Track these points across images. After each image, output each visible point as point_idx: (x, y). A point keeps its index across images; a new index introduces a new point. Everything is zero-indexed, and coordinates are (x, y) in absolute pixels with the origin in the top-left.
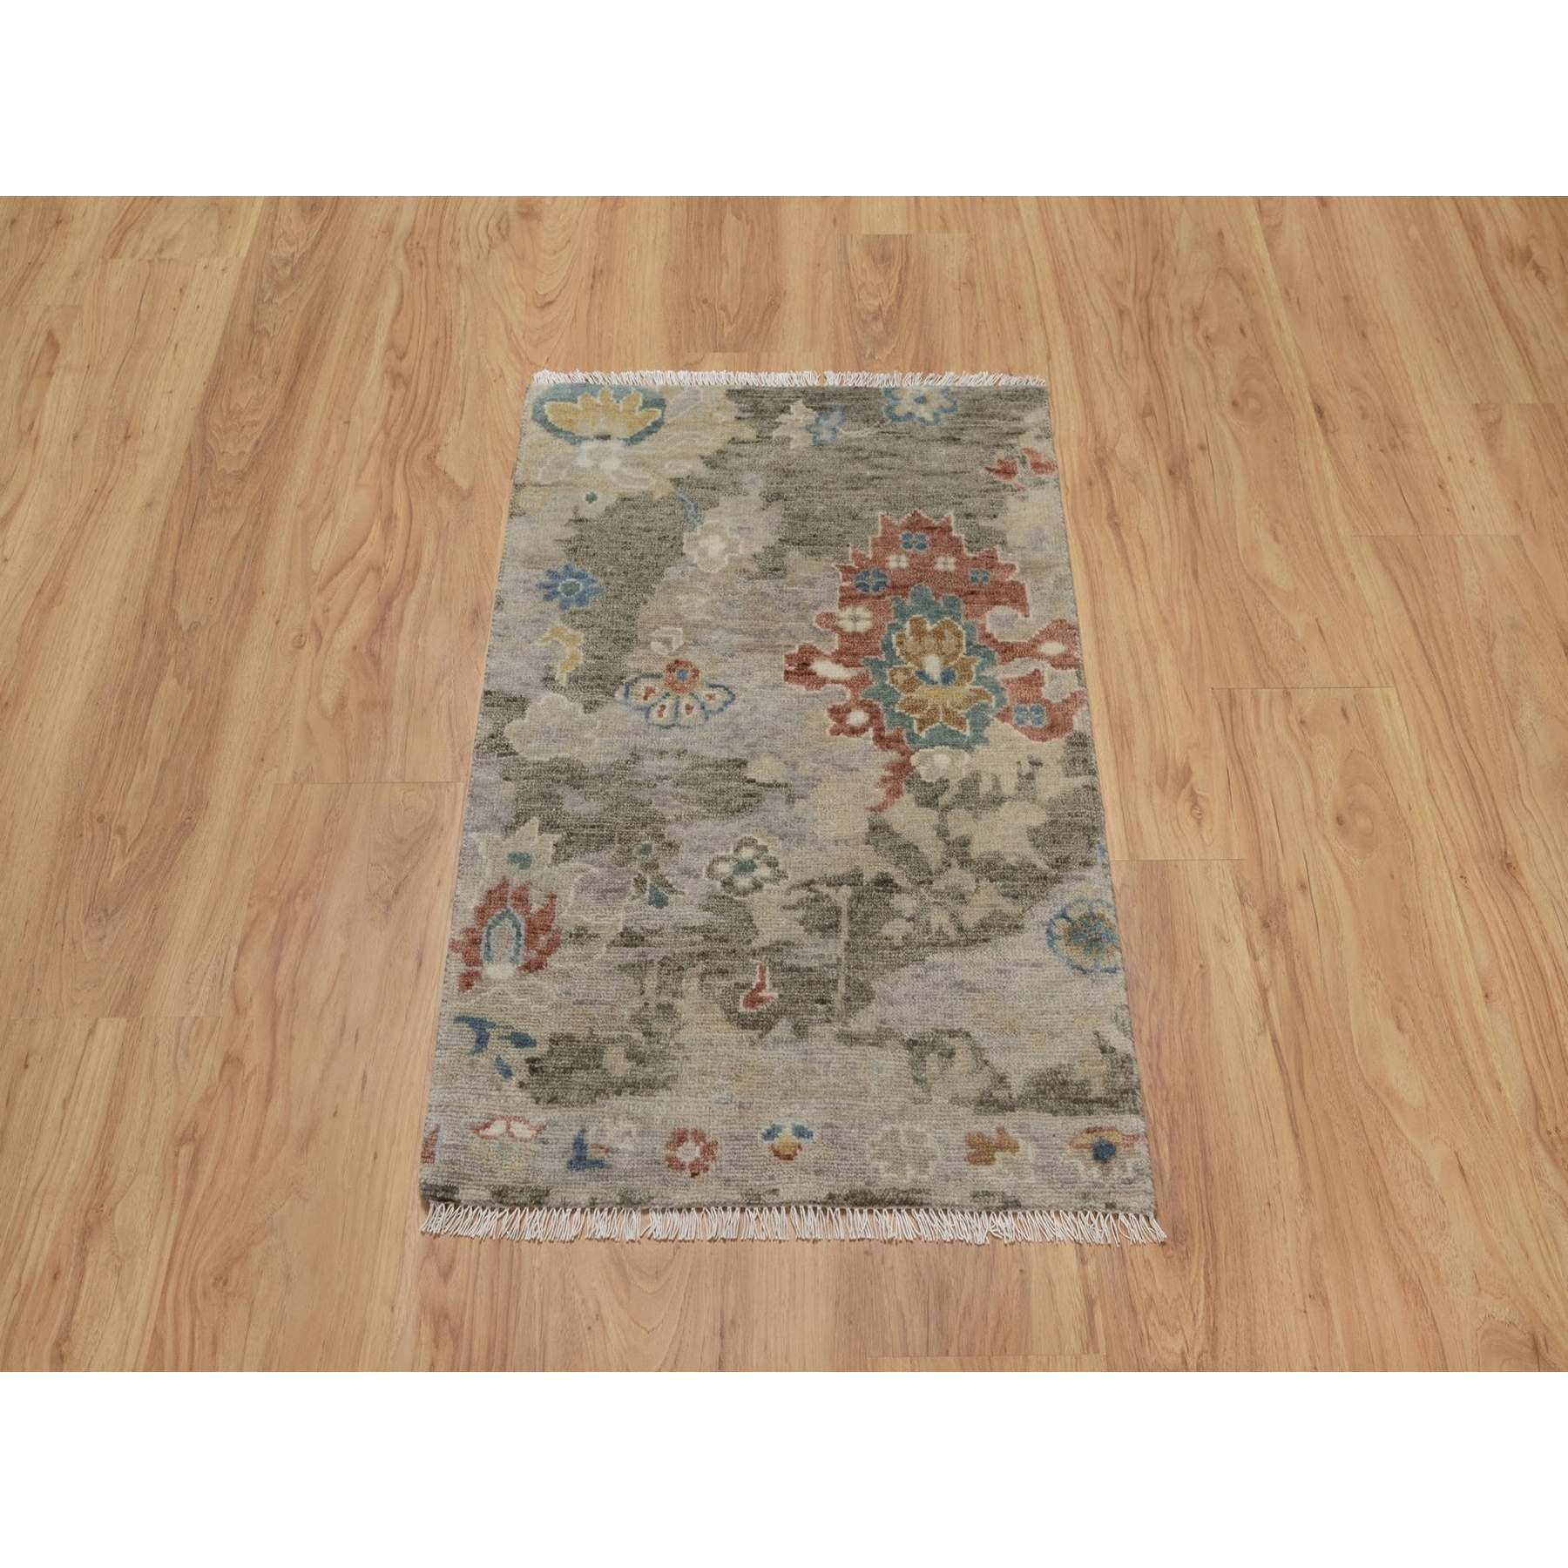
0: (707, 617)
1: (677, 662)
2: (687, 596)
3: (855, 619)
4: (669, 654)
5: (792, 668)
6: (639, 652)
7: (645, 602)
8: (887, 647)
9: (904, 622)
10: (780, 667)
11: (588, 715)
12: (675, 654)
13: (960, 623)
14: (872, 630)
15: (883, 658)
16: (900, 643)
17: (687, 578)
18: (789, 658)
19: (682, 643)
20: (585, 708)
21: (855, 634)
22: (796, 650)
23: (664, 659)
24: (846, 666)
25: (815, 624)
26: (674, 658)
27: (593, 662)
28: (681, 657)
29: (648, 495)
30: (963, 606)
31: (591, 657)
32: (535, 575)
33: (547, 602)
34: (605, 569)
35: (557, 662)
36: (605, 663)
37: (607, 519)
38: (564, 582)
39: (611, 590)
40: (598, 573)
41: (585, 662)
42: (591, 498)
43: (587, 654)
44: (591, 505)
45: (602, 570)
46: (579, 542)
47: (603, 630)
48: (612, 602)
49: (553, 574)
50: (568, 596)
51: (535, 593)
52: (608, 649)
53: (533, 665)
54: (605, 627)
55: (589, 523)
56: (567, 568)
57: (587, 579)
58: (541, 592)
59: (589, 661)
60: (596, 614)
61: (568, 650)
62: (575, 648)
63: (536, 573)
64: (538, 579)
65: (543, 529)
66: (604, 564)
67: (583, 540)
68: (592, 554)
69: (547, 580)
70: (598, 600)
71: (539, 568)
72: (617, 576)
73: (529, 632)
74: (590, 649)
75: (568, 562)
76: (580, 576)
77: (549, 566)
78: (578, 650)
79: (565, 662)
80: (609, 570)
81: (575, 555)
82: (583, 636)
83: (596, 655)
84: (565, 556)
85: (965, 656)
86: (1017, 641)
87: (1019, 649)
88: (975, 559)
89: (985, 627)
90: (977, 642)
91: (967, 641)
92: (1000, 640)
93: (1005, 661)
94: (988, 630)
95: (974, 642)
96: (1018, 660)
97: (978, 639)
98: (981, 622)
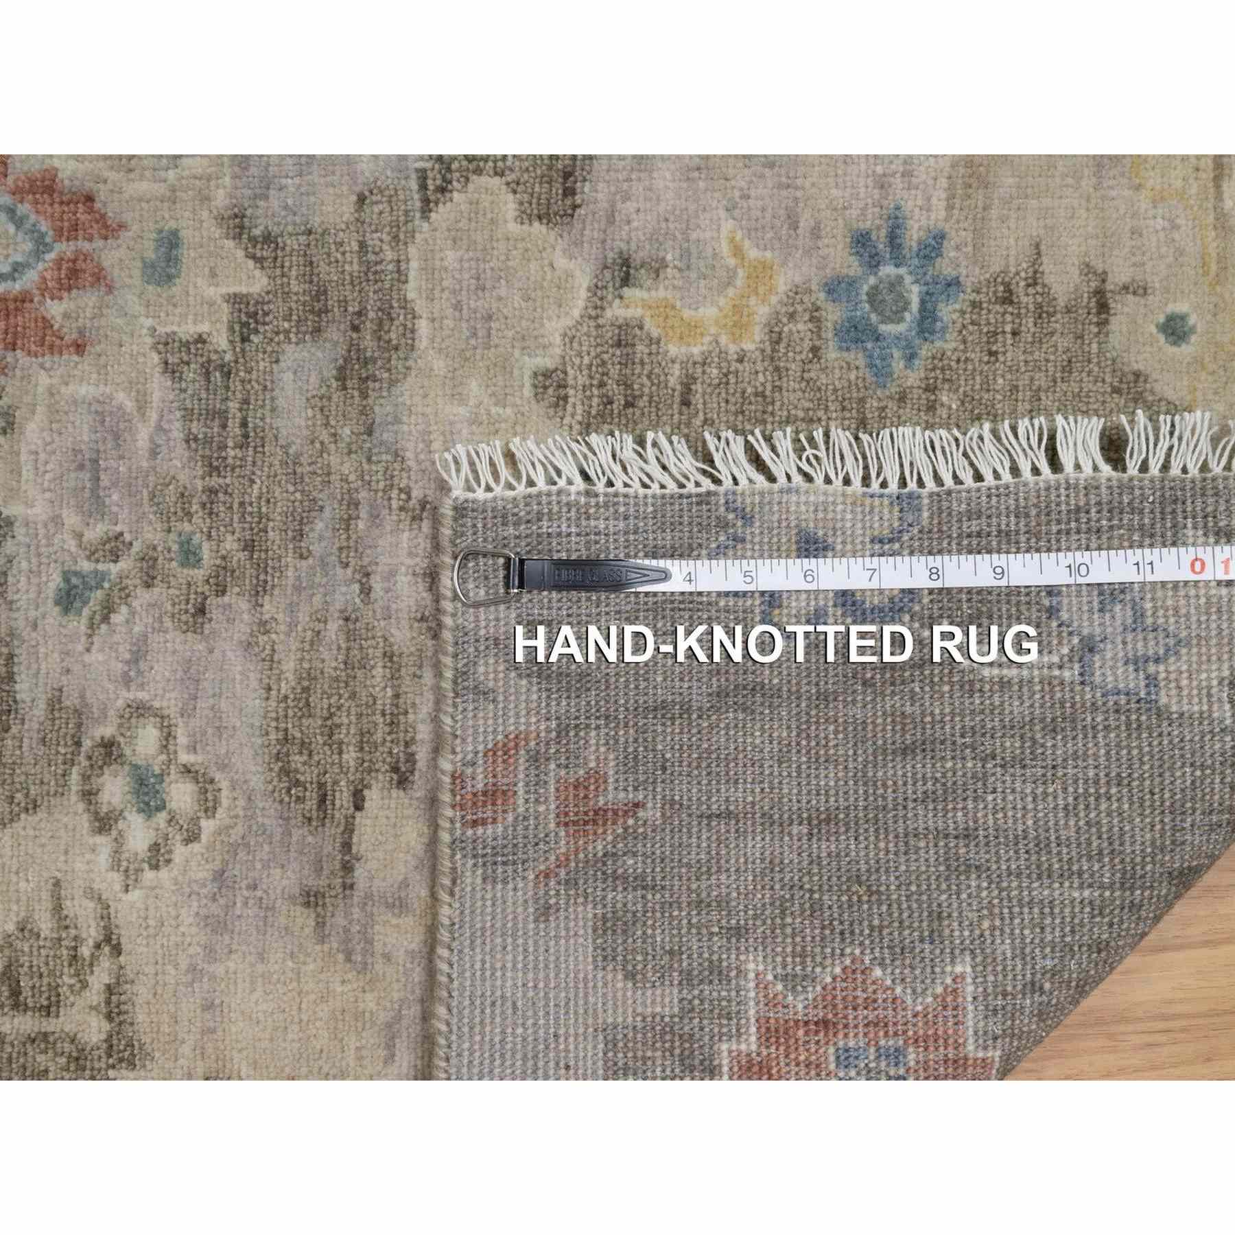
31: (687, 376)
32: (929, 199)
33: (848, 240)
34: (946, 386)
35: (674, 287)
36: (670, 412)
37: (1108, 379)
38: (908, 279)
39: (884, 409)
40: (933, 369)
41: (673, 362)
42: (1175, 329)
43: (695, 363)
44: (1154, 330)
45: (945, 380)
46: (1031, 307)
47: (764, 397)
48: (848, 415)
49: (933, 247)
50: (867, 294)
51: (875, 206)
52: (709, 416)
53: (664, 225)
54: (773, 403)
55: (1096, 330)
56: (949, 285)
57: (917, 342)
58: (877, 222)
59: (676, 370)
60: (813, 375)
61: (708, 313)
62: (713, 330)
63: (934, 201)
64: (917, 210)
65: (1076, 203)
66: (962, 383)
67: (1040, 317)
68: (994, 348)
69: (914, 235)
70: (853, 377)
71: (950, 208)
72: (927, 422)
73: (760, 203)
74: (708, 370)
75: (968, 284)
76: (927, 322)
77: (959, 235)
78: (707, 339)
79: (673, 307)
80: (945, 399)
81: (989, 302)
82: (749, 346)
83: (693, 387)
84: (988, 276)
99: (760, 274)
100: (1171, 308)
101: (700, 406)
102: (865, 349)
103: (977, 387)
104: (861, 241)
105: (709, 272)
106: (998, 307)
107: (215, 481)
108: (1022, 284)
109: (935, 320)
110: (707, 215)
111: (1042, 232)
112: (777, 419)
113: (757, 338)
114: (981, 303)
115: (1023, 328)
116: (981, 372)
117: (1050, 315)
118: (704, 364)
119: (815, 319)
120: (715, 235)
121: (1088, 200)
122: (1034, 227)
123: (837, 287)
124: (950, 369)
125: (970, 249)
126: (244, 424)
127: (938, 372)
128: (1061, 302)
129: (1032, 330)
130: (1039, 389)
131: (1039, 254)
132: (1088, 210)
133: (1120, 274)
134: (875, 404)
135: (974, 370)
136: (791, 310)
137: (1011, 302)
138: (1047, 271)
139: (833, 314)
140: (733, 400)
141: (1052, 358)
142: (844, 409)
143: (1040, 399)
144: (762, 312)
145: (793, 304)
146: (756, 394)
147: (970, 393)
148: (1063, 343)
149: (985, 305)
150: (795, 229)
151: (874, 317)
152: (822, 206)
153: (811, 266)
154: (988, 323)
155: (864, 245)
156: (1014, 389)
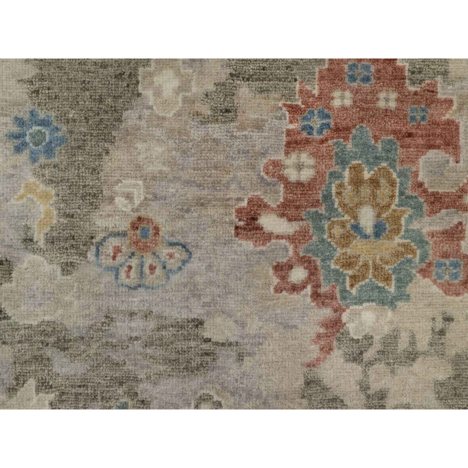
0: (164, 168)
1: (139, 219)
2: (145, 144)
3: (299, 167)
4: (133, 210)
5: (242, 223)
6: (106, 208)
7: (107, 153)
8: (327, 197)
9: (344, 169)
10: (231, 223)
11: (65, 277)
12: (137, 210)
13: (395, 170)
14: (314, 180)
15: (322, 210)
16: (339, 194)
17: (143, 123)
18: (239, 211)
19: (142, 198)
20: (63, 270)
21: (299, 184)
22: (244, 204)
23: (126, 215)
24: (290, 220)
25: (262, 174)
26: (136, 215)
27: (65, 221)
28: (142, 213)
30: (400, 151)
31: (64, 216)
32: (3, 123)
33: (17, 154)
34: (67, 115)
35: (33, 221)
36: (76, 222)
38: (31, 131)
39: (75, 139)
40: (61, 120)
41: (59, 221)
43: (59, 213)
45: (65, 116)
46: (40, 83)
47: (71, 185)
48: (77, 153)
49: (20, 122)
50: (36, 146)
51: (6, 145)
52: (77, 207)
53: (13, 226)
54: (73, 182)
56: (33, 115)
57: (52, 127)
58: (11, 143)
59: (62, 220)
60: (63, 167)
61: (42, 208)
62: (48, 206)
63: (4, 121)
64: (7, 128)
65: (4, 66)
66: (66, 109)
67: (43, 79)
68: (54, 97)
69: (15, 129)
70: (64, 151)
71: (6, 115)
72: (79, 122)
73: (5, 189)
74: (62, 208)
75: (32, 108)
76: (45, 123)
77: (15, 112)
78: (51, 208)
79: (40, 221)
80: (71, 116)
81: (38, 99)
82: (53, 192)
83: (67, 213)
84: (29, 100)
85: (396, 208)
86: (446, 191)
87: (447, 200)
88: (416, 93)
89: (418, 175)
90: (409, 192)
91: (400, 191)
92: (430, 190)
93: (433, 212)
94: (420, 179)
95: (407, 191)
96: (444, 211)
97: (410, 189)
98: (414, 169)
99: (29, 189)
102: (55, 147)
103: (67, 103)
104: (18, 149)
105: (28, 208)
106: (40, 96)
107: (99, 397)
108: (32, 86)
109: (44, 120)
110: (9, 209)
111: (14, 79)
112: (78, 181)
113: (51, 189)
114: (38, 103)
115: (47, 86)
116: (62, 101)
117: (42, 76)
118: (60, 209)
119: (43, 167)
120: (16, 206)
122: (13, 82)
123: (34, 160)
124: (61, 113)
125: (20, 107)
126: (80, 386)
127: (62, 118)
128: (38, 71)
129: (48, 82)
130: (68, 79)
131: (22, 80)
134: (73, 143)
135: (61, 104)
136: (41, 176)
137: (38, 91)
138: (27, 77)
139: (42, 160)
140: (72, 198)
141: (57, 74)
142: (75, 155)
143: (71, 78)
144: (42, 187)
145: (39, 175)
146: (70, 189)
147: (69, 106)
148: (52, 70)
149: (39, 101)
150: (14, 175)
151: (44, 144)
152: (6, 165)
153: (26, 169)
154: (45, 99)
155: (19, 148)
156: (68, 89)
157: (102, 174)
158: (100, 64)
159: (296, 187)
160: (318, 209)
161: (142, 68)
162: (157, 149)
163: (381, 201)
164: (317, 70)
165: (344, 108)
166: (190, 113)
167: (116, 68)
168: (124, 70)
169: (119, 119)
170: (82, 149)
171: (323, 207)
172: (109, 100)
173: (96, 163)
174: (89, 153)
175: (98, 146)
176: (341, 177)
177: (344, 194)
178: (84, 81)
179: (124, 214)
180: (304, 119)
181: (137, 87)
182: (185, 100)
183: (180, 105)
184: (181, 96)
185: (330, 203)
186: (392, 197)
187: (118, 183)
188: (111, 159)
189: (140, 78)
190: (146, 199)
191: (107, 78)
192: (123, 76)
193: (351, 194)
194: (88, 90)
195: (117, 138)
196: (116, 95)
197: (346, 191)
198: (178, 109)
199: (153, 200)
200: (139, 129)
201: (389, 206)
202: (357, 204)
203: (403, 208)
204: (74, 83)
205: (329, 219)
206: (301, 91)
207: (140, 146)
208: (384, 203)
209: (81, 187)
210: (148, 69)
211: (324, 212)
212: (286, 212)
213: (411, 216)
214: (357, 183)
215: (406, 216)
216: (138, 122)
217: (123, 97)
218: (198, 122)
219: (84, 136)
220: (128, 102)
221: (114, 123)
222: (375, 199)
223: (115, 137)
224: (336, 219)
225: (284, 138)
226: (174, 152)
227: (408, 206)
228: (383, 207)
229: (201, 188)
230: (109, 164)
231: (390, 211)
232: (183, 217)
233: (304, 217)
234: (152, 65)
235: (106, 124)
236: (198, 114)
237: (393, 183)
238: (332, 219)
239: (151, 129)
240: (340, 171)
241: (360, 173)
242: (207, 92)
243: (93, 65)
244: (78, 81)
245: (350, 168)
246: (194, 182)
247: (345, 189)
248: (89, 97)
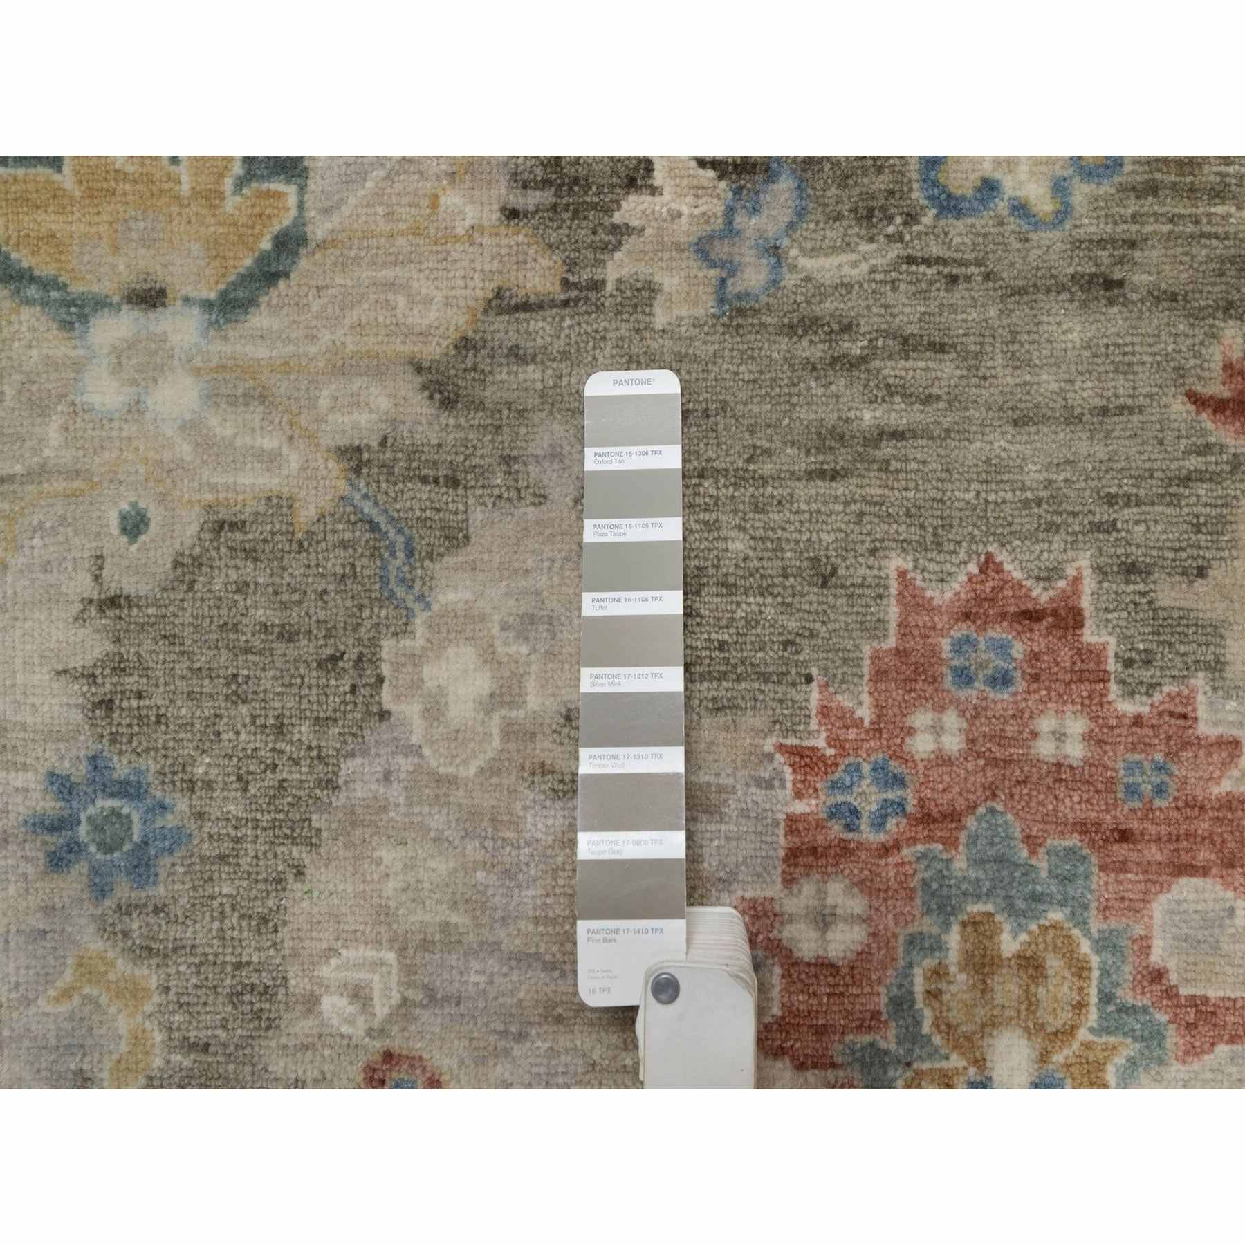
0: (454, 919)
1: (388, 1056)
2: (401, 851)
3: (824, 920)
4: (369, 1032)
6: (298, 1027)
7: (300, 873)
8: (902, 1004)
9: (946, 926)
12: (382, 1032)
13: (1087, 934)
14: (864, 955)
15: (888, 1040)
16: (933, 995)
17: (395, 793)
19: (396, 998)
21: (825, 966)
23: (350, 1045)
26: (378, 1045)
27: (187, 1063)
28: (396, 1043)
29: (280, 504)
30: (1098, 879)
31: (182, 1047)
32: (17, 789)
33: (56, 876)
34: (189, 769)
35: (100, 1062)
36: (215, 1065)
37: (181, 596)
38: (91, 810)
39: (211, 836)
40: (173, 782)
41: (168, 1062)
42: (134, 525)
43: (171, 1039)
44: (134, 548)
45: (184, 771)
46: (115, 680)
47: (202, 963)
48: (217, 874)
49: (61, 786)
50: (105, 853)
51: (24, 849)
52: (218, 1023)
53: (43, 1074)
54: (206, 955)
55: (135, 610)
56: (96, 767)
57: (148, 801)
58: (38, 843)
59: (176, 1058)
60: (179, 913)
61: (123, 1024)
62: (139, 1019)
63: (19, 784)
64: (27, 803)
65: (18, 633)
66: (186, 752)
67: (124, 670)
68: (153, 719)
69: (49, 805)
70: (181, 870)
71: (25, 768)
72: (223, 790)
73: (23, 972)
74: (176, 1025)
75: (95, 747)
76: (130, 790)
77: (50, 760)
78: (148, 1025)
79: (119, 1061)
80: (201, 770)
81: (110, 724)
82: (154, 982)
83: (192, 1040)
84: (86, 727)
85: (1091, 1037)
86: (1229, 994)
87: (1230, 1019)
88: (1138, 721)
89: (1149, 947)
90: (1126, 995)
91: (1100, 991)
92: (1184, 991)
93: (1191, 1052)
94: (1156, 957)
95: (1119, 992)
96: (1222, 1049)
97: (1128, 985)
98: (1139, 930)
99: (88, 970)
100: (115, 529)
101: (210, 1033)
102: (157, 857)
103: (189, 736)
104: (57, 862)
105: (86, 1023)
106: (115, 715)
108: (94, 690)
109: (128, 782)
110: (33, 1028)
111: (45, 669)
112: (220, 950)
113: (146, 972)
114: (112, 734)
115: (135, 688)
116: (176, 732)
117: (121, 660)
118: (170, 1029)
119: (124, 910)
120: (52, 1018)
121: (16, 619)
122: (42, 676)
123: (100, 891)
124: (172, 765)
125: (62, 746)
127: (176, 778)
128: (110, 647)
129: (136, 678)
130: (190, 669)
131: (66, 671)
132: (25, 619)
133: (82, 584)
134: (206, 846)
135: (174, 739)
136: (120, 936)
137: (111, 701)
138: (81, 663)
139: (123, 891)
140: (203, 999)
141: (161, 657)
142: (211, 879)
143: (200, 668)
144: (123, 966)
145: (115, 934)
146: (198, 973)
147: (195, 744)
148: (148, 645)
149: (114, 730)
150: (45, 932)
151: (127, 847)
152: (25, 904)
153: (80, 915)
154: (130, 726)
155: (61, 859)
156: (190, 695)
157: (284, 932)
158: (276, 630)
159: (816, 976)
160: (878, 1037)
161: (392, 642)
162: (432, 864)
163: (1051, 1019)
164: (867, 651)
165: (942, 760)
166: (523, 768)
167: (321, 642)
168: (342, 648)
169: (330, 781)
170: (230, 864)
171: (892, 1032)
172: (303, 729)
173: (270, 903)
174: (249, 874)
175: (275, 856)
176: (940, 948)
177: (946, 997)
178: (235, 676)
179: (345, 1042)
180: (834, 785)
181: (379, 694)
182: (510, 731)
183: (496, 742)
184: (496, 719)
185: (910, 1021)
186: (1080, 1006)
187: (328, 958)
188: (310, 891)
189: (386, 670)
190: (405, 1000)
191: (297, 669)
192: (341, 664)
193: (967, 996)
194: (245, 701)
195: (325, 834)
196: (322, 715)
197: (953, 988)
198: (490, 754)
199: (424, 1007)
200: (385, 809)
201: (1071, 1031)
202: (984, 1025)
203: (1112, 1039)
204: (206, 682)
205: (908, 1064)
206: (824, 711)
207: (388, 855)
208: (1055, 1023)
209: (229, 968)
210: (408, 643)
211: (893, 1047)
212: (789, 1044)
213: (1132, 1062)
214: (984, 965)
215: (1120, 1060)
216: (382, 790)
217: (340, 723)
218: (544, 792)
219: (236, 828)
220: (354, 735)
221: (318, 791)
222: (1034, 1012)
223: (319, 831)
224: (926, 1066)
225: (781, 840)
226: (480, 875)
227: (1125, 1034)
228: (1056, 1034)
229: (556, 974)
230: (305, 904)
231: (1076, 1045)
232: (507, 1052)
233: (839, 1060)
234: (418, 634)
235: (294, 796)
236: (544, 770)
237: (1082, 968)
238: (915, 1066)
239: (416, 810)
240: (935, 930)
241: (991, 938)
242: (569, 710)
243: (260, 632)
244: (218, 677)
245: (964, 925)
246: (537, 956)
247: (950, 983)
248: (248, 720)
